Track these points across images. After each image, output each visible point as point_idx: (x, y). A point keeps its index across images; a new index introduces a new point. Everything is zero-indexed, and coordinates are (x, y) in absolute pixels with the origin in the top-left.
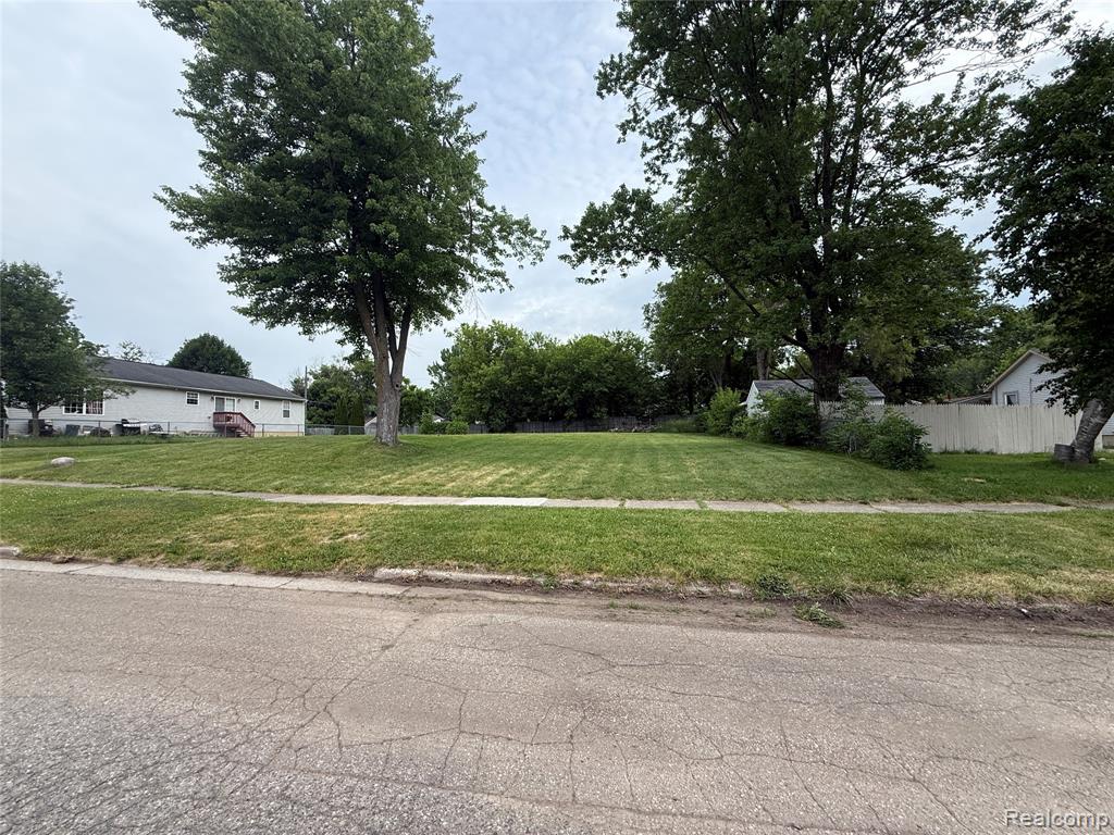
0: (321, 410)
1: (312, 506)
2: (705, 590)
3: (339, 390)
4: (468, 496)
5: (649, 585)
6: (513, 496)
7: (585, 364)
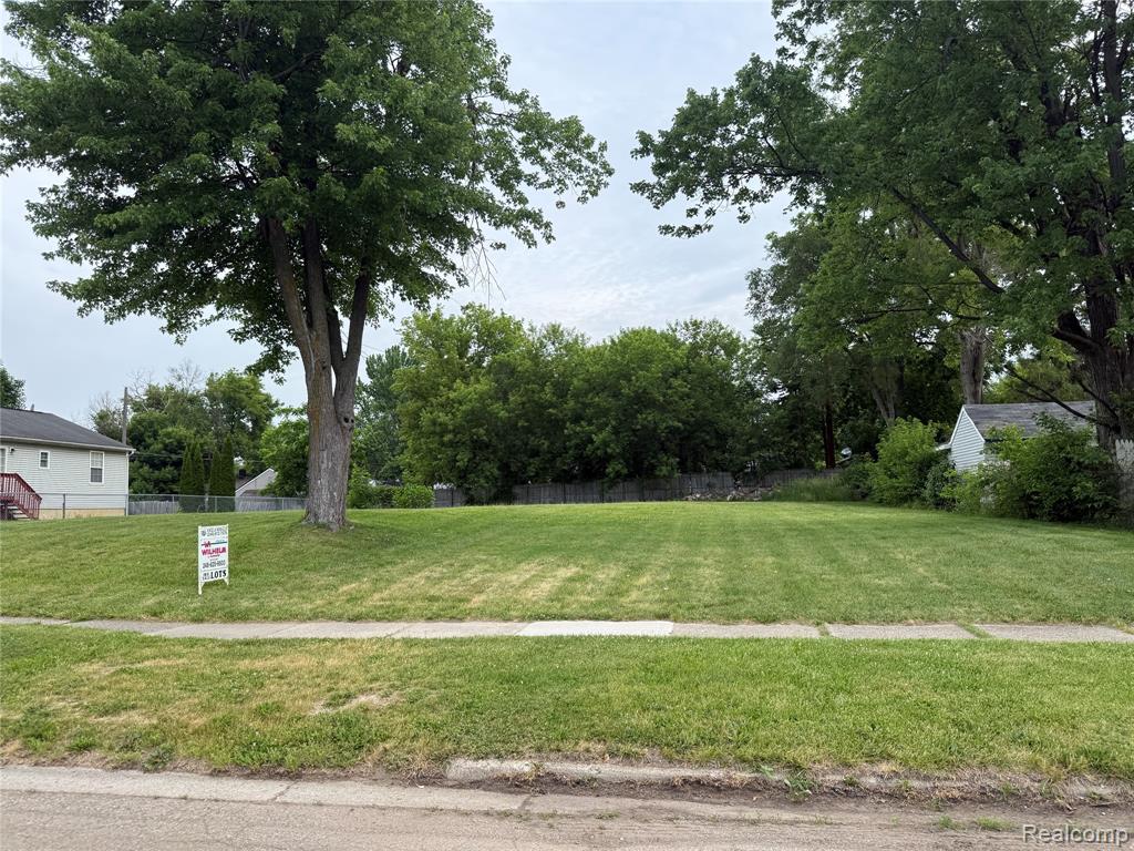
0: (146, 468)
1: (247, 643)
2: (1103, 790)
3: (180, 430)
4: (522, 619)
5: (993, 784)
6: (607, 618)
7: (644, 378)
